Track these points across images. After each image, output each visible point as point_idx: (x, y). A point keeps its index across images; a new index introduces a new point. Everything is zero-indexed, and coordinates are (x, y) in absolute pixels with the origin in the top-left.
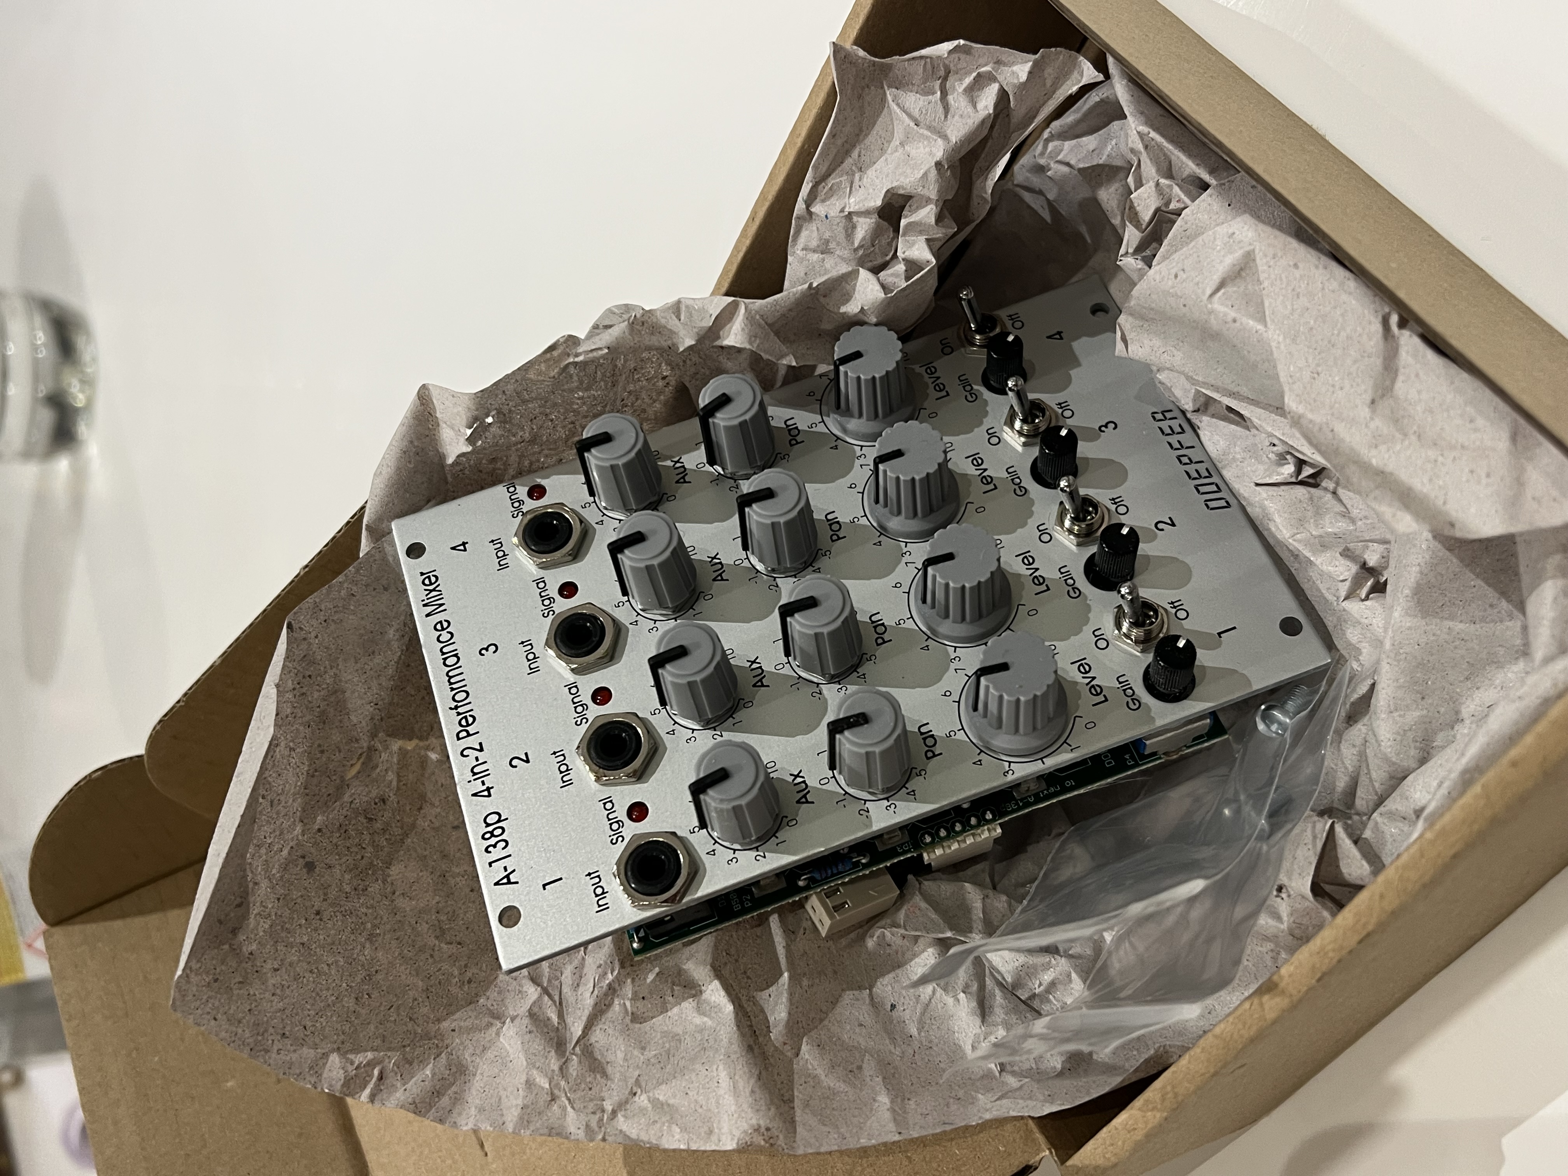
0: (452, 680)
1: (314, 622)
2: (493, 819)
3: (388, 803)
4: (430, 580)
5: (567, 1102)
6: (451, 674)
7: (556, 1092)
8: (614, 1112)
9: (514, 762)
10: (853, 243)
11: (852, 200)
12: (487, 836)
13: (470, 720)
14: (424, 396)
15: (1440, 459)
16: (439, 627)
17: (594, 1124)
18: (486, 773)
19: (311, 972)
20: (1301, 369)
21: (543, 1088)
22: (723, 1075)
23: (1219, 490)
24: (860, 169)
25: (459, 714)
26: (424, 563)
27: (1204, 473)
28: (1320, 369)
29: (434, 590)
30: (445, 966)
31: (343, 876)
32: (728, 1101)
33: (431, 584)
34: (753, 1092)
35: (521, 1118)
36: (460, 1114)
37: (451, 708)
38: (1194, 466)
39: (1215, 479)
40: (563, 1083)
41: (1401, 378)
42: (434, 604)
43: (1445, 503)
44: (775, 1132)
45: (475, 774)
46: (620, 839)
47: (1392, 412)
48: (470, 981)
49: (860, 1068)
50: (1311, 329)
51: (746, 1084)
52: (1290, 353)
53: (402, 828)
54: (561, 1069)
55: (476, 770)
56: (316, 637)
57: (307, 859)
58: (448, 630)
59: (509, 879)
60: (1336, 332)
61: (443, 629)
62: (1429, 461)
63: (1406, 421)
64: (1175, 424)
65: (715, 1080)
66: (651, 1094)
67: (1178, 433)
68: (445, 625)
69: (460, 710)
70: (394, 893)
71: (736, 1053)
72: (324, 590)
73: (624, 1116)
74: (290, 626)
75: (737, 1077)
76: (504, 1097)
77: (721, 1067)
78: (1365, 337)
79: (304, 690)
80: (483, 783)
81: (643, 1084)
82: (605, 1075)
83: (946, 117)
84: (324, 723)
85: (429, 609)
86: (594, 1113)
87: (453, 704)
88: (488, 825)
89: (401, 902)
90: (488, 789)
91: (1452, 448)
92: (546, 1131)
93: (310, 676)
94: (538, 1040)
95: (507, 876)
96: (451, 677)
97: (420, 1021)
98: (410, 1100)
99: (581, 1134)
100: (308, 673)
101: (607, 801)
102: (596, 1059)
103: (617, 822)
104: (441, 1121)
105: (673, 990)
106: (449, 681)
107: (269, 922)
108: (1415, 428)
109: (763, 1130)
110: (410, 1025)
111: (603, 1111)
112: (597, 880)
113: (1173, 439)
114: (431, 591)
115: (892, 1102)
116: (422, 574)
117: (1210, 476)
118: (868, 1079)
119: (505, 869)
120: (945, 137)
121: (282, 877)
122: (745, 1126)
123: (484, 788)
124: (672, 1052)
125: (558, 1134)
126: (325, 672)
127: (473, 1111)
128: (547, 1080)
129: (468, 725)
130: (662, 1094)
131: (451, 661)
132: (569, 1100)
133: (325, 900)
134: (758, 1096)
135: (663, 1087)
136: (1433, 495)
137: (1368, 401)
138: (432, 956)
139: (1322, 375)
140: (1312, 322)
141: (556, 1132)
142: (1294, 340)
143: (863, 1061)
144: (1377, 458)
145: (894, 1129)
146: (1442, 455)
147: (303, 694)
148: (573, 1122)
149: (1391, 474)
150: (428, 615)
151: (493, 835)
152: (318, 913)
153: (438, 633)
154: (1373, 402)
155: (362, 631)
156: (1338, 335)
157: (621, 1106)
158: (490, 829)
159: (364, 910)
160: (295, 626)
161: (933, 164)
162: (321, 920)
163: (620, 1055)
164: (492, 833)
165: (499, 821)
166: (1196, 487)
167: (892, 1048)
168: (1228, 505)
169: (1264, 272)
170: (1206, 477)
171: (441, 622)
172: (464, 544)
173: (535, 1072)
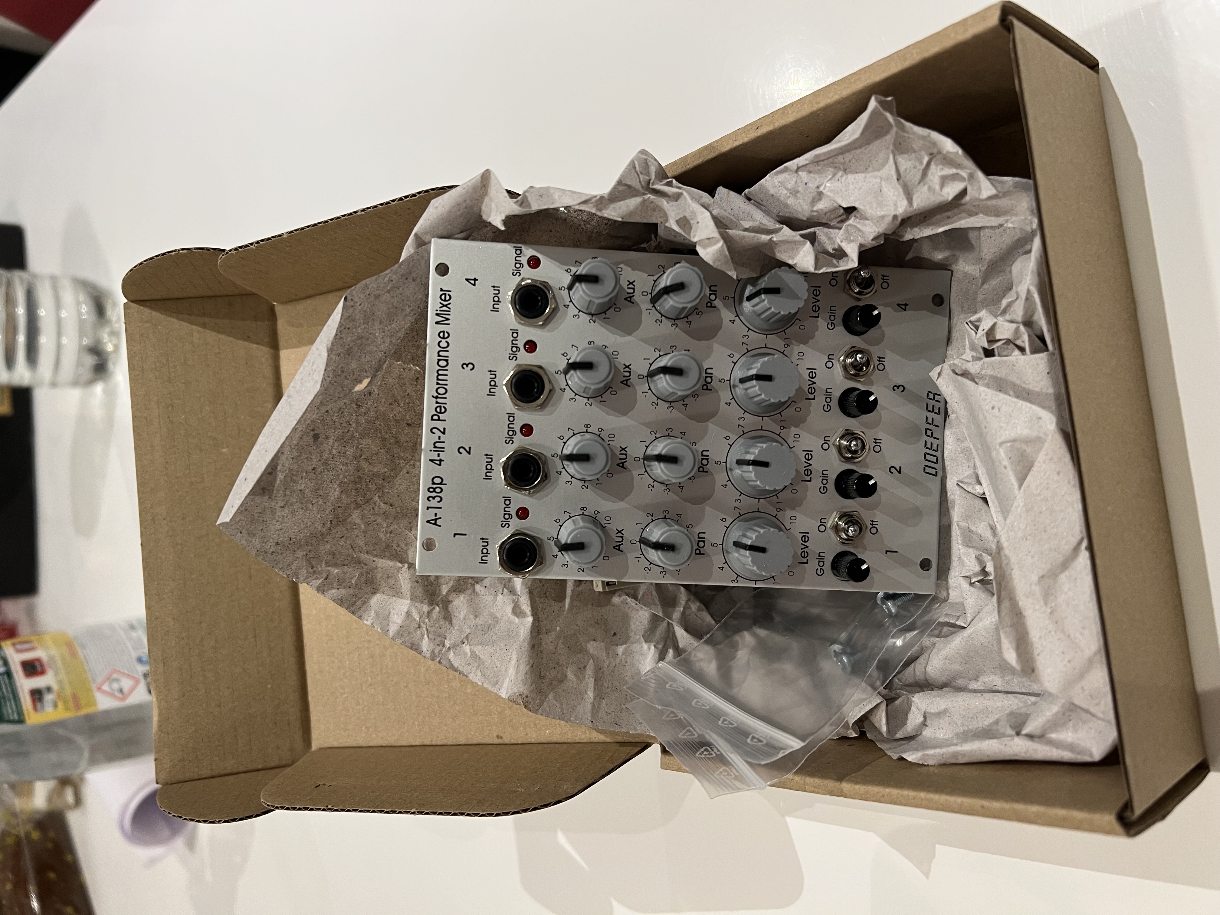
0: (440, 377)
1: (362, 296)
2: (437, 481)
3: (372, 395)
4: (445, 296)
5: (426, 632)
6: (440, 372)
7: (422, 624)
8: (449, 648)
9: (461, 450)
10: (813, 207)
11: (828, 185)
12: (431, 490)
13: (443, 410)
14: (486, 177)
15: (1053, 633)
16: (441, 335)
17: (436, 651)
18: (442, 449)
19: (302, 509)
20: (1019, 528)
21: (415, 620)
22: (514, 657)
23: (936, 463)
24: (845, 170)
25: (437, 402)
26: (445, 282)
27: (935, 448)
28: (1029, 538)
29: (446, 306)
30: (379, 520)
31: (334, 443)
32: (512, 671)
33: (445, 300)
34: (526, 673)
35: (398, 632)
36: (365, 611)
37: (433, 396)
38: (932, 440)
39: (939, 454)
40: (427, 620)
41: (1066, 573)
42: (443, 317)
43: (1038, 655)
44: (530, 699)
45: (435, 447)
46: (507, 525)
47: (1049, 588)
48: (391, 532)
49: (585, 667)
50: (1041, 513)
51: (524, 668)
52: (1020, 516)
53: (376, 413)
54: (428, 612)
55: (437, 445)
56: (360, 305)
57: (316, 432)
58: (447, 340)
59: (436, 522)
60: (1052, 525)
61: (444, 338)
62: (1047, 629)
63: (1052, 598)
64: (937, 405)
65: (509, 657)
66: (472, 647)
67: (936, 413)
68: (446, 335)
69: (439, 400)
70: (361, 456)
71: (525, 647)
72: (374, 278)
73: (454, 653)
74: (346, 299)
75: (521, 662)
76: (392, 613)
77: (514, 652)
78: (1064, 541)
79: (342, 336)
80: (439, 455)
81: (470, 639)
82: (451, 622)
83: (919, 183)
84: (349, 355)
85: (439, 319)
86: (439, 645)
87: (436, 394)
88: (434, 483)
89: (364, 465)
90: (441, 460)
91: (1063, 631)
92: (409, 644)
93: (349, 328)
94: (420, 589)
95: (436, 520)
96: (439, 375)
97: (356, 550)
98: (339, 597)
99: (428, 654)
100: (348, 326)
101: (507, 499)
102: (449, 612)
103: (509, 514)
104: (353, 613)
105: (503, 591)
106: (437, 377)
107: (284, 474)
108: (1053, 605)
109: (524, 696)
110: (351, 551)
111: (444, 646)
112: (486, 544)
113: (931, 416)
114: (444, 306)
115: (594, 699)
116: (442, 290)
117: (937, 451)
118: (587, 676)
119: (436, 515)
120: (910, 200)
121: (298, 443)
122: (515, 690)
123: (438, 458)
124: (491, 627)
125: (416, 650)
126: (359, 326)
127: (373, 614)
128: (418, 616)
129: (441, 413)
130: (478, 650)
131: (443, 363)
132: (427, 630)
133: (320, 460)
134: (528, 676)
135: (480, 647)
136: (1035, 646)
137: (1041, 575)
138: (373, 508)
139: (1028, 542)
140: (1044, 509)
141: (415, 647)
142: (1027, 511)
143: (588, 662)
144: (1024, 602)
145: (590, 718)
146: (1055, 632)
147: (341, 338)
148: (426, 645)
149: (1024, 617)
150: (437, 323)
151: (434, 491)
152: (314, 469)
153: (440, 339)
154: (1043, 577)
155: (391, 306)
156: (1053, 528)
157: (454, 647)
158: (435, 486)
159: (341, 467)
160: (349, 298)
161: (892, 214)
162: (315, 473)
163: (462, 616)
164: (434, 489)
165: (441, 484)
166: (926, 454)
167: (605, 658)
168: (936, 475)
169: (1039, 462)
170: (934, 450)
171: (444, 332)
172: (475, 280)
173: (413, 608)
